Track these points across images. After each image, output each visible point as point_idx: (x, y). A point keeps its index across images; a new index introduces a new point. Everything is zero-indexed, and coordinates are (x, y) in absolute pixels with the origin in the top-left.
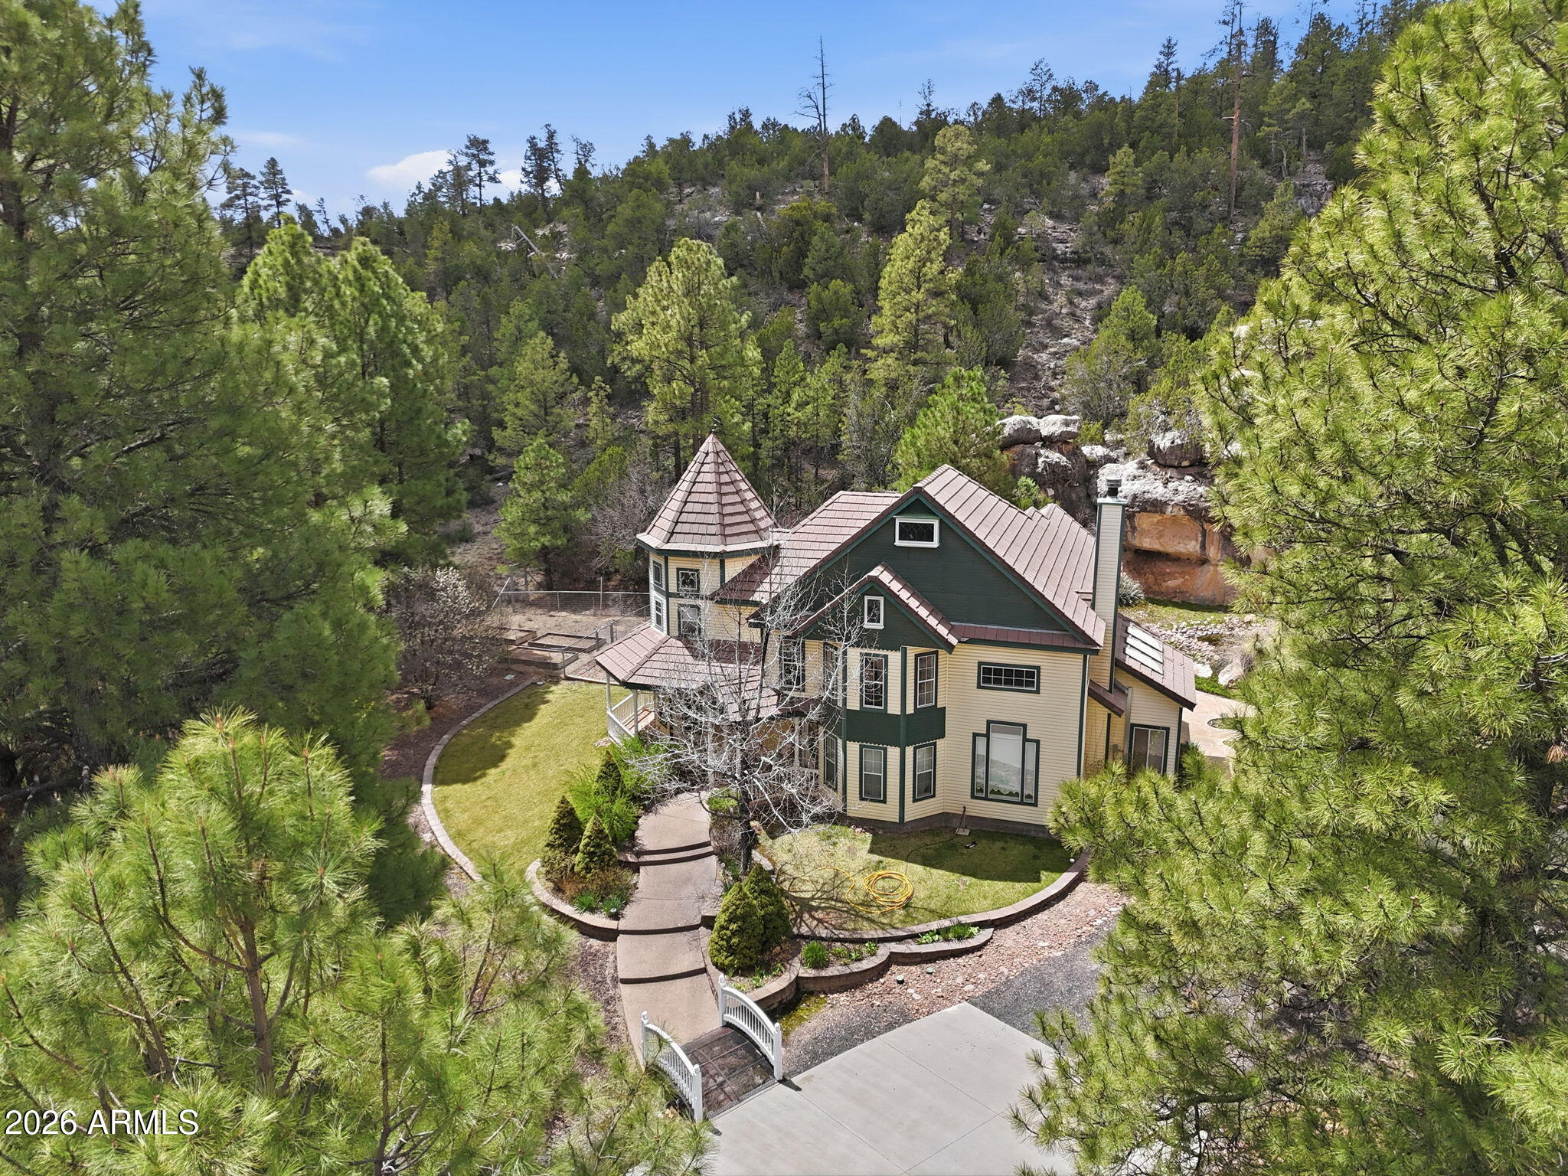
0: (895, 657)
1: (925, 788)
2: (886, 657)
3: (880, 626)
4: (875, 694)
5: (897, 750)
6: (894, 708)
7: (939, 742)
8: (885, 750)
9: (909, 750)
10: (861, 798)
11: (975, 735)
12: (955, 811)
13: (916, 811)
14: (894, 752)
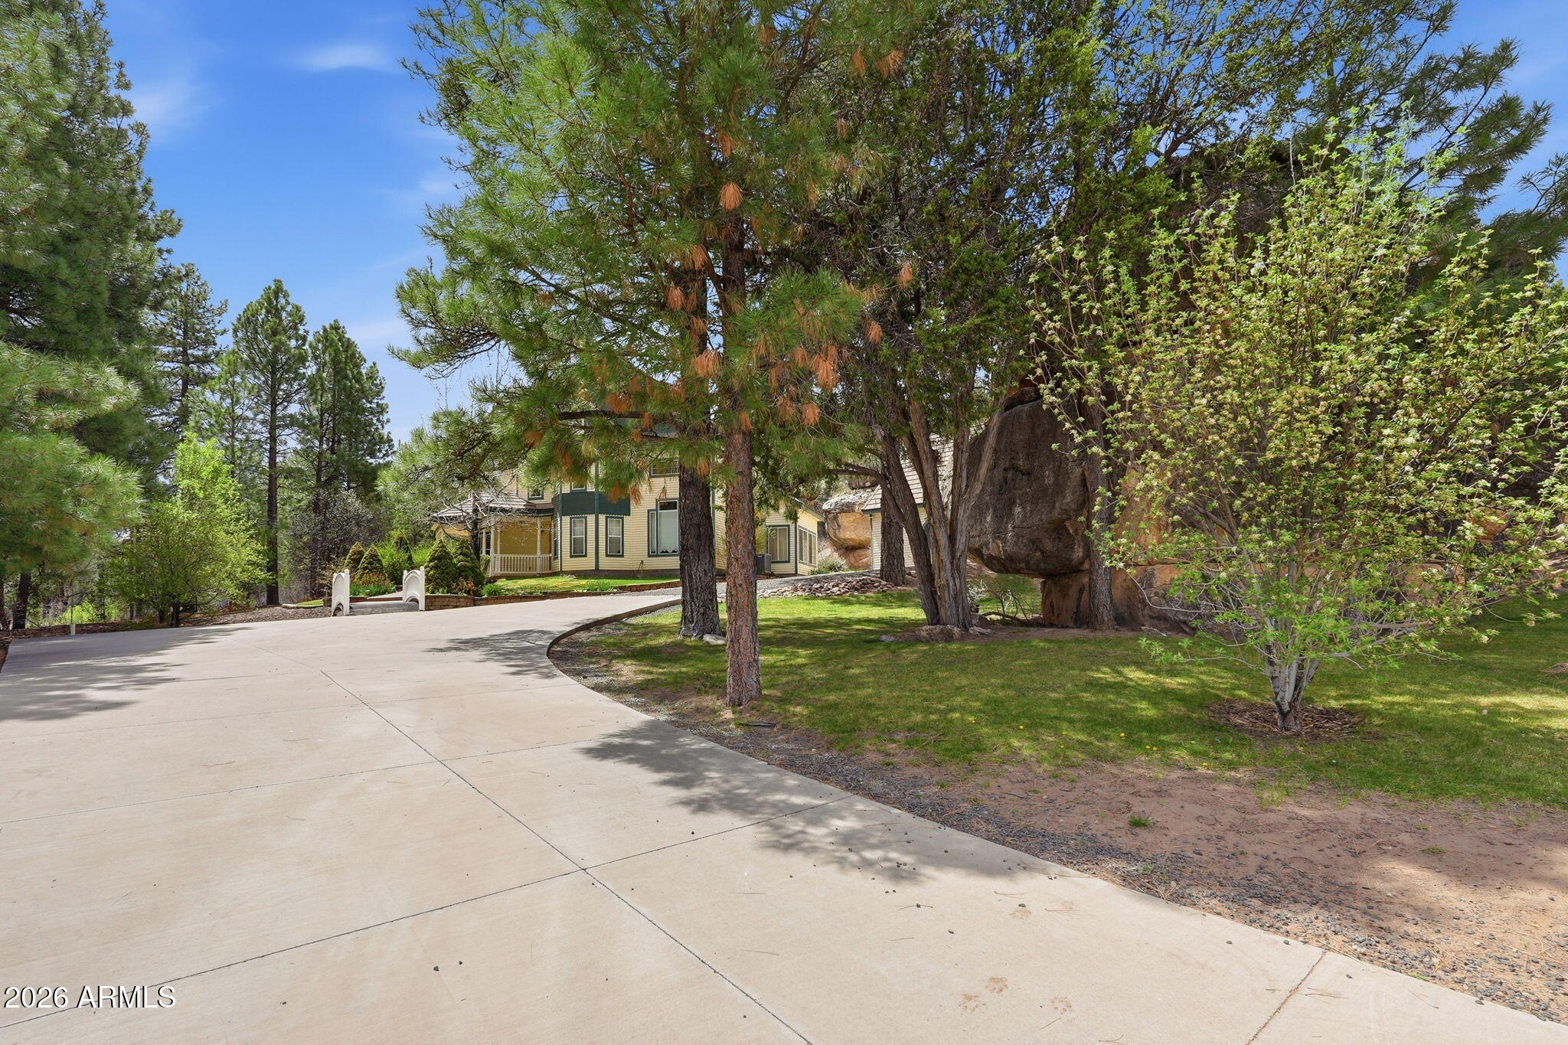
5: (593, 516)
7: (626, 518)
8: (586, 518)
9: (602, 517)
10: (571, 556)
11: (649, 511)
12: (635, 567)
13: (606, 563)
14: (591, 518)
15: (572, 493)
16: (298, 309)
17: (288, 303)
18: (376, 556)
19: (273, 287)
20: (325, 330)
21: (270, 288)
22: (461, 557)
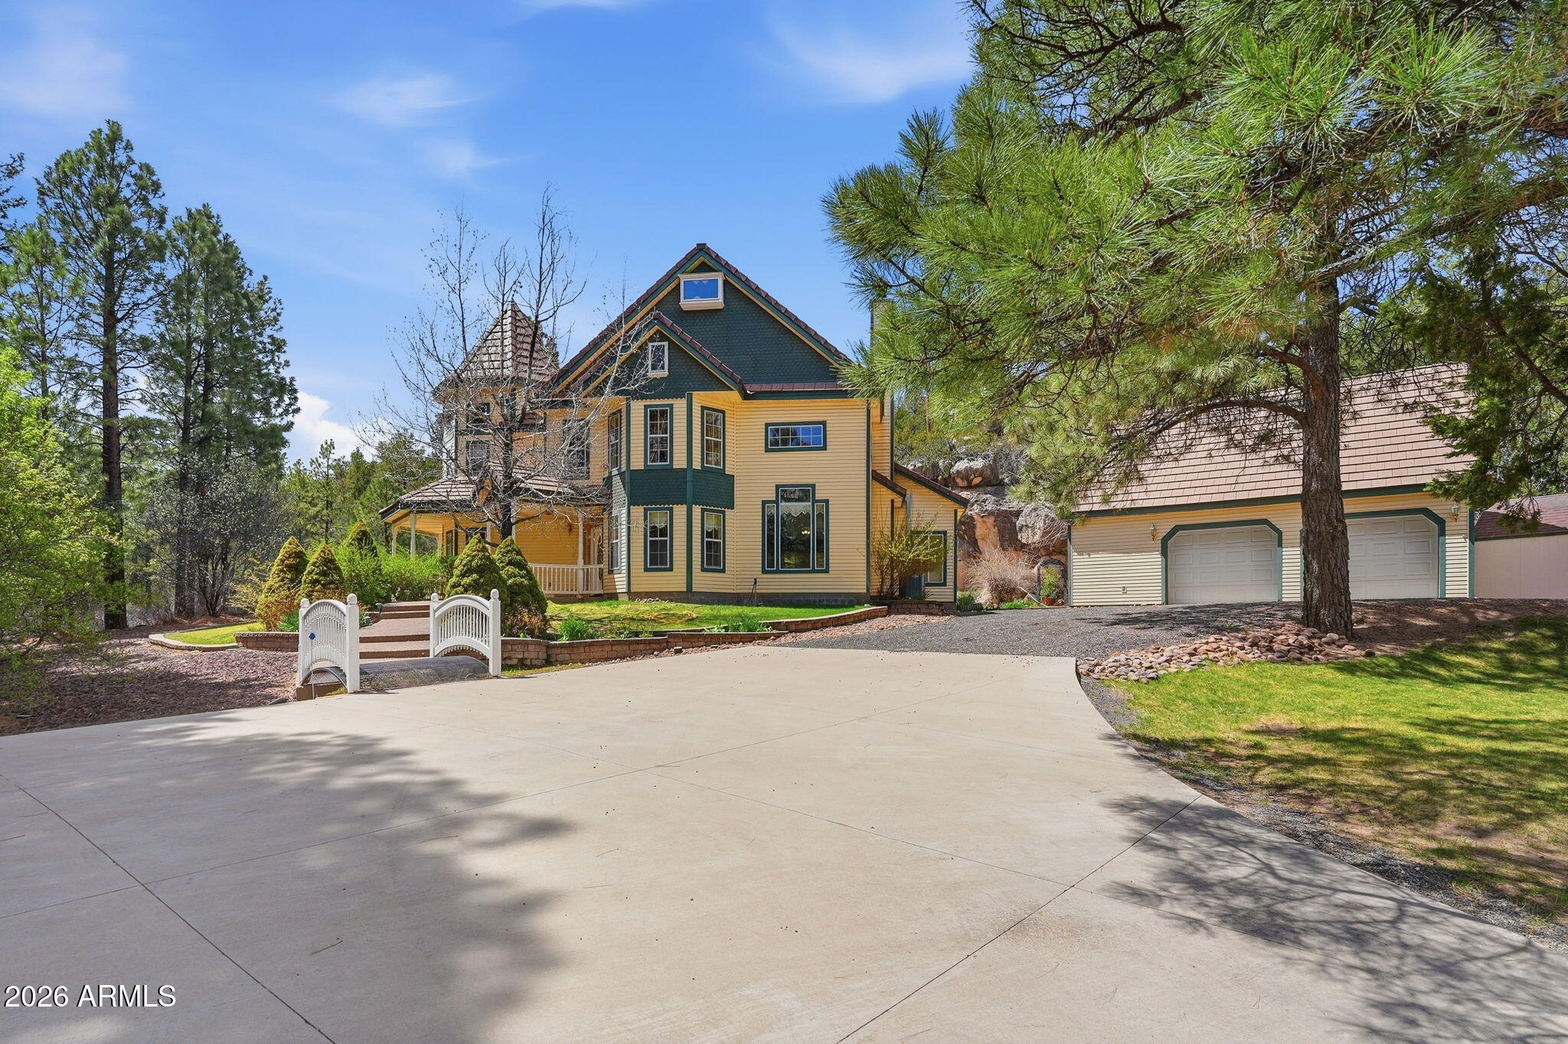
0: (679, 405)
1: (714, 557)
2: (671, 406)
3: (665, 373)
4: (660, 450)
5: (684, 508)
6: (679, 462)
7: (728, 512)
8: (671, 510)
9: (697, 510)
10: (646, 570)
11: (764, 503)
12: (746, 589)
13: (704, 582)
14: (680, 511)
15: (648, 470)
16: (148, 169)
17: (131, 161)
18: (332, 561)
19: (106, 130)
20: (190, 215)
21: (100, 131)
22: (511, 569)
